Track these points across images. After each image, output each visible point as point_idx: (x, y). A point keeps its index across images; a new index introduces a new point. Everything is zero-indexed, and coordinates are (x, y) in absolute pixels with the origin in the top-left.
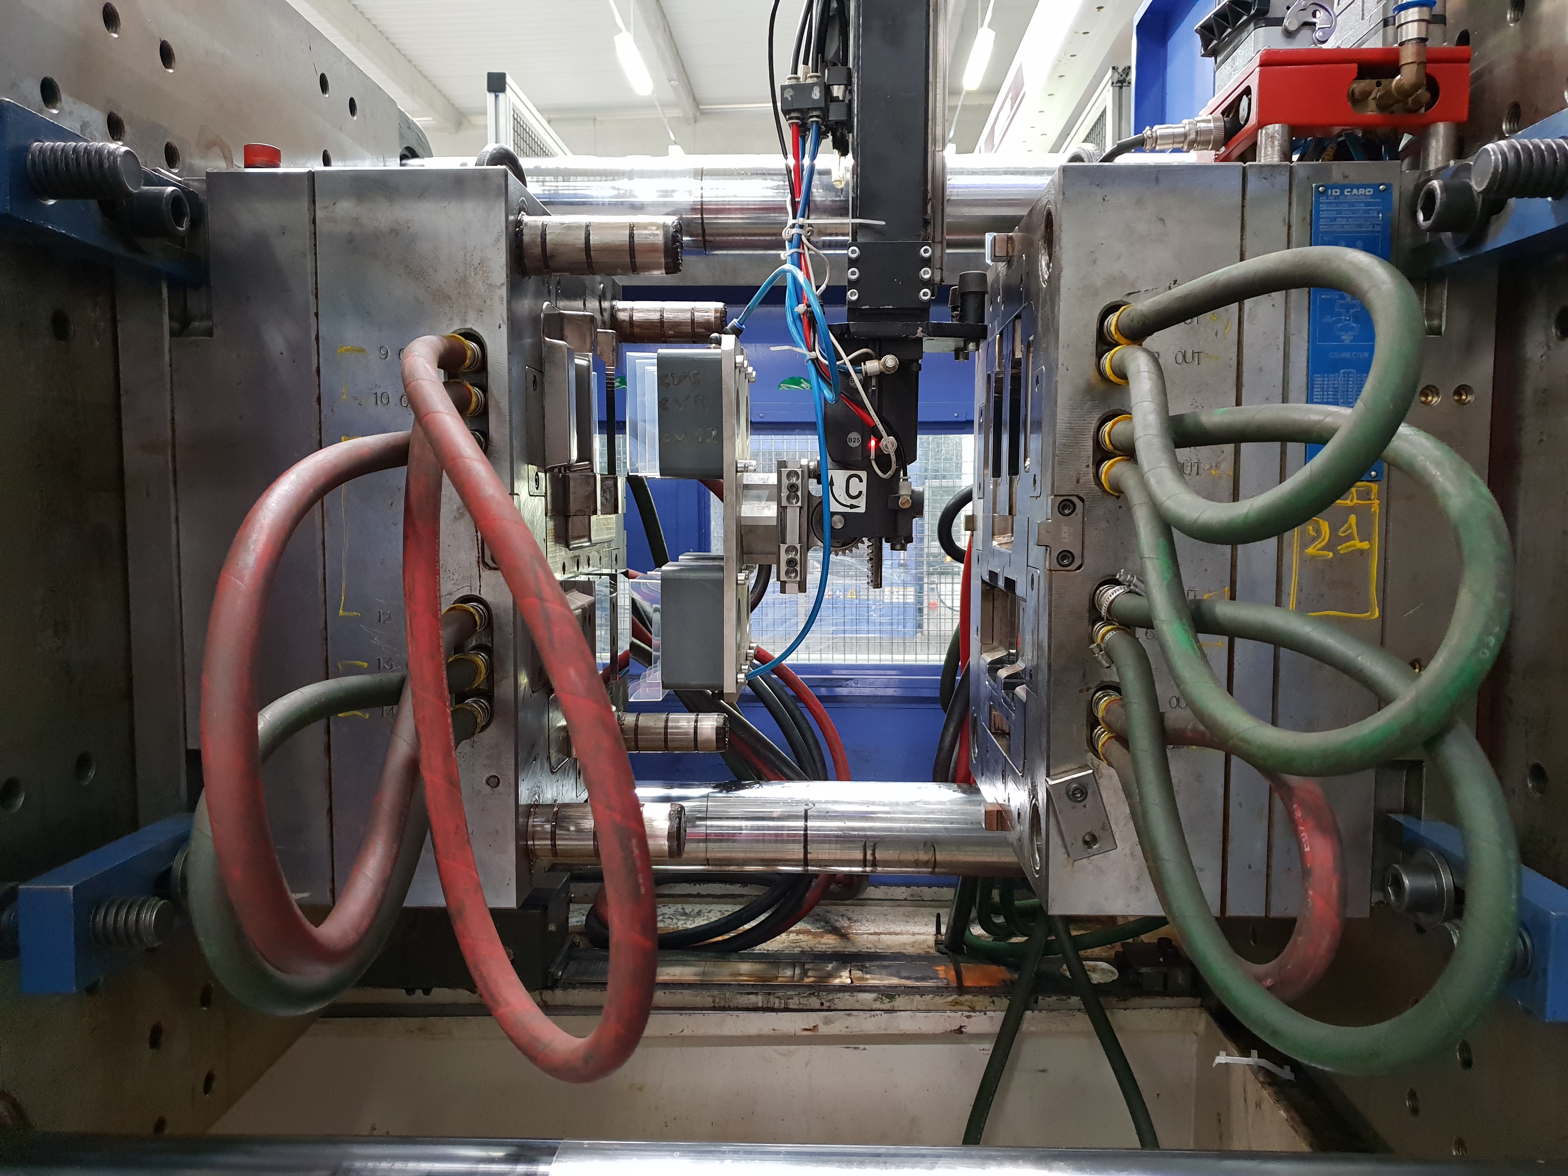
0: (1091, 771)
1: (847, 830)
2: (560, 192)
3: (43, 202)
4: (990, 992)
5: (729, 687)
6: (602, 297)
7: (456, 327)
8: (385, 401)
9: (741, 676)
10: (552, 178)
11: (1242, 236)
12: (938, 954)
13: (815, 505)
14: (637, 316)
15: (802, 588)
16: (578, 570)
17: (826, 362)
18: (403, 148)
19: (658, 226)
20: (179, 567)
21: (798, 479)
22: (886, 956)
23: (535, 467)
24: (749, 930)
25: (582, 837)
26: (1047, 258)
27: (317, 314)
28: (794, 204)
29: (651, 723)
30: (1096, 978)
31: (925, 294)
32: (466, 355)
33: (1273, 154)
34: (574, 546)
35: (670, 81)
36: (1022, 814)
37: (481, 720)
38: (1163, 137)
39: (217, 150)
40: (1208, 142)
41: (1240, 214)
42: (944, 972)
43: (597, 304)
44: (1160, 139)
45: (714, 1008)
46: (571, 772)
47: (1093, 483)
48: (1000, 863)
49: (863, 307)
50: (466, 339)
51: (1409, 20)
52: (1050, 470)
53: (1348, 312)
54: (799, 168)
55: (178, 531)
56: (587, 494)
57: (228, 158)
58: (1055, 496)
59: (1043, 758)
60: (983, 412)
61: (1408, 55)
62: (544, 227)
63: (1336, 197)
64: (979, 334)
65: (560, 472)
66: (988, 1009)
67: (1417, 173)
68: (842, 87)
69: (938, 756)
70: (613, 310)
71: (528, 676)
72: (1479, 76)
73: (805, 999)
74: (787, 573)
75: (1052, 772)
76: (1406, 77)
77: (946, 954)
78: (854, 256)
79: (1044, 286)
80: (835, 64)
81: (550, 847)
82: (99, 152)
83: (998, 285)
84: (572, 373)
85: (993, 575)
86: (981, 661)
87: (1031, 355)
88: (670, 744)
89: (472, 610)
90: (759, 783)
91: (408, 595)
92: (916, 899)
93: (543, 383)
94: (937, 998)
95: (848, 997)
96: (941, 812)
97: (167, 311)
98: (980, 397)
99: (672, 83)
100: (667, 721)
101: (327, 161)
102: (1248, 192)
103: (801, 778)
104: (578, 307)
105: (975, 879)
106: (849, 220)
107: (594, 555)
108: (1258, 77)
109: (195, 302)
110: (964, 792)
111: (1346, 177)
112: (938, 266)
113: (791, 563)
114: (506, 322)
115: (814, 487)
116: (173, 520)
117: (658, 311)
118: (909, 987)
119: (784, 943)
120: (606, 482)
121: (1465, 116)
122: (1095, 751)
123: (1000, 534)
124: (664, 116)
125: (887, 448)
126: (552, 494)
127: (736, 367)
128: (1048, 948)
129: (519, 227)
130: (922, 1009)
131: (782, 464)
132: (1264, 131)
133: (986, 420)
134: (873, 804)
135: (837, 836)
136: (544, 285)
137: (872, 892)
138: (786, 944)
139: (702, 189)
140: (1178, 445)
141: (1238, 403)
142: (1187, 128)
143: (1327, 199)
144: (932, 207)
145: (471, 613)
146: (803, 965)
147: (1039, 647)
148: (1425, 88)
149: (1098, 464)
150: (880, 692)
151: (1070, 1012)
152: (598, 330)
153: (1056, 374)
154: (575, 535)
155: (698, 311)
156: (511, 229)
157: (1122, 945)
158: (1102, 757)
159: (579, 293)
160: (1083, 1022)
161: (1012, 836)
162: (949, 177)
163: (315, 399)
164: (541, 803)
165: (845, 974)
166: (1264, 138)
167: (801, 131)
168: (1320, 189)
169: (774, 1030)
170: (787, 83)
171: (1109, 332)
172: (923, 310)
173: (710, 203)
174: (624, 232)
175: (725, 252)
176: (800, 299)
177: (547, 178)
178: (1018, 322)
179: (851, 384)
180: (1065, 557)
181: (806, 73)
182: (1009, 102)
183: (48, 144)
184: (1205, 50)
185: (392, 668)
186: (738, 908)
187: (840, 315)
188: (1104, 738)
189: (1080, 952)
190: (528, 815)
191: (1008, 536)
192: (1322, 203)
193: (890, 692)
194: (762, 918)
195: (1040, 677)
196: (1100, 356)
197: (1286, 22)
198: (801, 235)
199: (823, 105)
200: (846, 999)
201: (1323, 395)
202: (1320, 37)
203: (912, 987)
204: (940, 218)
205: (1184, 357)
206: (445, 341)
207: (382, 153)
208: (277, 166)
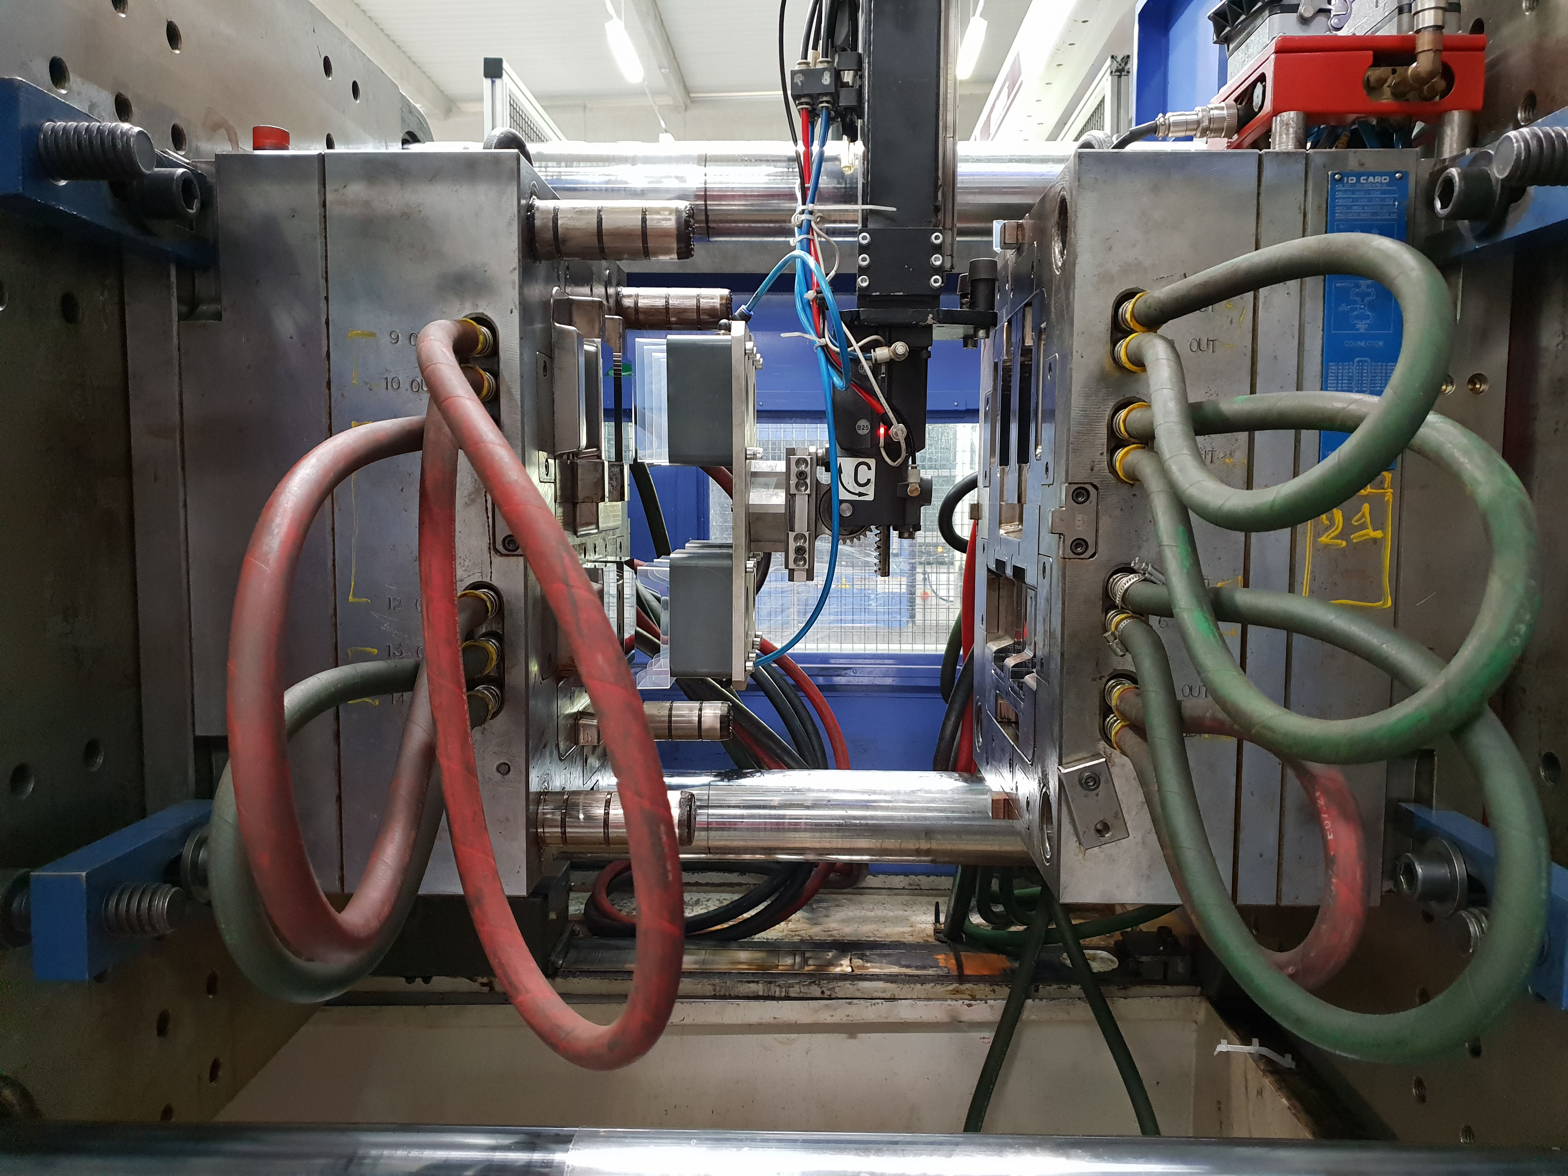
0: (1104, 760)
1: (849, 819)
2: (563, 178)
3: (55, 183)
4: (991, 980)
5: (738, 675)
6: (607, 284)
7: (467, 312)
8: (395, 386)
9: (750, 664)
10: (555, 164)
11: (1257, 223)
12: (937, 943)
13: (822, 493)
14: (642, 303)
15: (810, 576)
16: (585, 557)
17: (838, 350)
18: (404, 132)
19: (671, 211)
20: (187, 552)
21: (807, 466)
22: (885, 944)
23: (545, 454)
24: (748, 919)
25: (591, 824)
26: (1061, 245)
27: (327, 298)
28: (804, 190)
29: (654, 712)
30: (1096, 967)
31: (936, 281)
32: (478, 338)
33: (1288, 142)
34: (582, 533)
35: (660, 68)
36: (1031, 803)
37: (492, 706)
38: (1176, 124)
39: (223, 131)
40: (1222, 130)
41: (1256, 201)
42: (944, 961)
43: (603, 290)
44: (1173, 126)
45: (714, 997)
46: (578, 758)
47: (1107, 471)
48: (1001, 852)
49: (874, 294)
50: (478, 324)
51: (1426, 7)
52: (1065, 458)
53: (1363, 301)
54: (808, 154)
55: (186, 514)
56: (595, 480)
57: (233, 140)
58: (1070, 483)
59: (1056, 748)
60: (990, 401)
61: (1425, 43)
62: (556, 211)
63: (1354, 185)
64: (989, 322)
65: (568, 458)
66: (988, 997)
67: (1433, 161)
68: (852, 72)
69: (939, 744)
70: (618, 297)
71: (538, 665)
72: (1494, 64)
73: (806, 987)
74: (795, 561)
75: (1064, 761)
76: (1422, 64)
77: (945, 942)
78: (864, 242)
79: (1058, 273)
80: (844, 50)
81: (560, 835)
82: (112, 132)
83: (1007, 272)
84: (582, 360)
85: (1000, 564)
86: (987, 650)
87: (1043, 342)
88: (674, 732)
89: (483, 596)
90: (760, 771)
91: (425, 582)
92: (914, 887)
93: (552, 368)
94: (938, 986)
95: (849, 986)
96: (942, 801)
97: (175, 294)
98: (986, 384)
99: (663, 70)
100: (671, 709)
101: (330, 144)
102: (1264, 179)
103: (802, 767)
104: (585, 293)
105: (975, 868)
106: (859, 207)
107: (600, 543)
108: (1273, 64)
109: (204, 286)
110: (966, 781)
111: (1362, 165)
112: (949, 253)
113: (799, 550)
114: (518, 307)
115: (824, 477)
116: (181, 504)
117: (663, 298)
118: (909, 976)
119: (783, 931)
120: (612, 469)
121: (1479, 104)
122: (1108, 741)
123: (1007, 523)
124: (655, 103)
125: (897, 436)
126: (561, 481)
127: (745, 354)
128: (1049, 937)
129: (531, 211)
130: (922, 997)
131: (791, 452)
132: (1278, 118)
133: (993, 409)
134: (875, 792)
135: (840, 825)
136: (553, 270)
137: (871, 881)
138: (785, 933)
139: (705, 175)
140: (1197, 433)
141: (1253, 391)
142: (1200, 115)
143: (1343, 186)
144: (943, 195)
145: (483, 600)
146: (803, 953)
147: (1052, 635)
148: (1439, 76)
149: (1112, 452)
150: (879, 681)
151: (1070, 1000)
152: (606, 316)
153: (1071, 360)
154: (584, 521)
155: (703, 298)
156: (523, 212)
157: (1122, 934)
158: (1115, 745)
159: (585, 279)
160: (1084, 1011)
161: (1019, 825)
162: (959, 165)
163: (325, 384)
164: (550, 790)
165: (845, 962)
166: (1278, 126)
167: (810, 117)
168: (1336, 176)
169: (775, 1018)
170: (797, 68)
171: (1125, 320)
172: (933, 297)
173: (713, 190)
174: (637, 216)
175: (728, 239)
176: (810, 286)
177: (550, 164)
178: (1029, 311)
179: (861, 372)
180: (1079, 544)
181: (815, 59)
182: (1005, 91)
183: (60, 124)
184: (1218, 37)
185: (402, 654)
186: (736, 897)
187: (850, 302)
188: (1117, 726)
189: (1081, 941)
190: (538, 803)
191: (1016, 525)
192: (1338, 191)
193: (889, 681)
194: (761, 907)
195: (1052, 666)
196: (1114, 342)
197: (1301, 9)
198: (810, 221)
199: (833, 91)
200: (846, 988)
201: (1337, 383)
202: (1335, 23)
203: (913, 976)
204: (951, 205)
205: (1199, 344)
206: (458, 325)
207: (385, 137)
208: (287, 148)
